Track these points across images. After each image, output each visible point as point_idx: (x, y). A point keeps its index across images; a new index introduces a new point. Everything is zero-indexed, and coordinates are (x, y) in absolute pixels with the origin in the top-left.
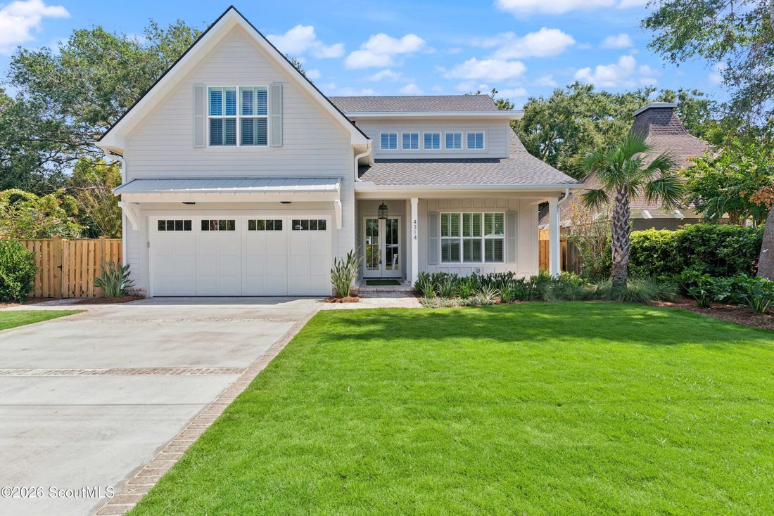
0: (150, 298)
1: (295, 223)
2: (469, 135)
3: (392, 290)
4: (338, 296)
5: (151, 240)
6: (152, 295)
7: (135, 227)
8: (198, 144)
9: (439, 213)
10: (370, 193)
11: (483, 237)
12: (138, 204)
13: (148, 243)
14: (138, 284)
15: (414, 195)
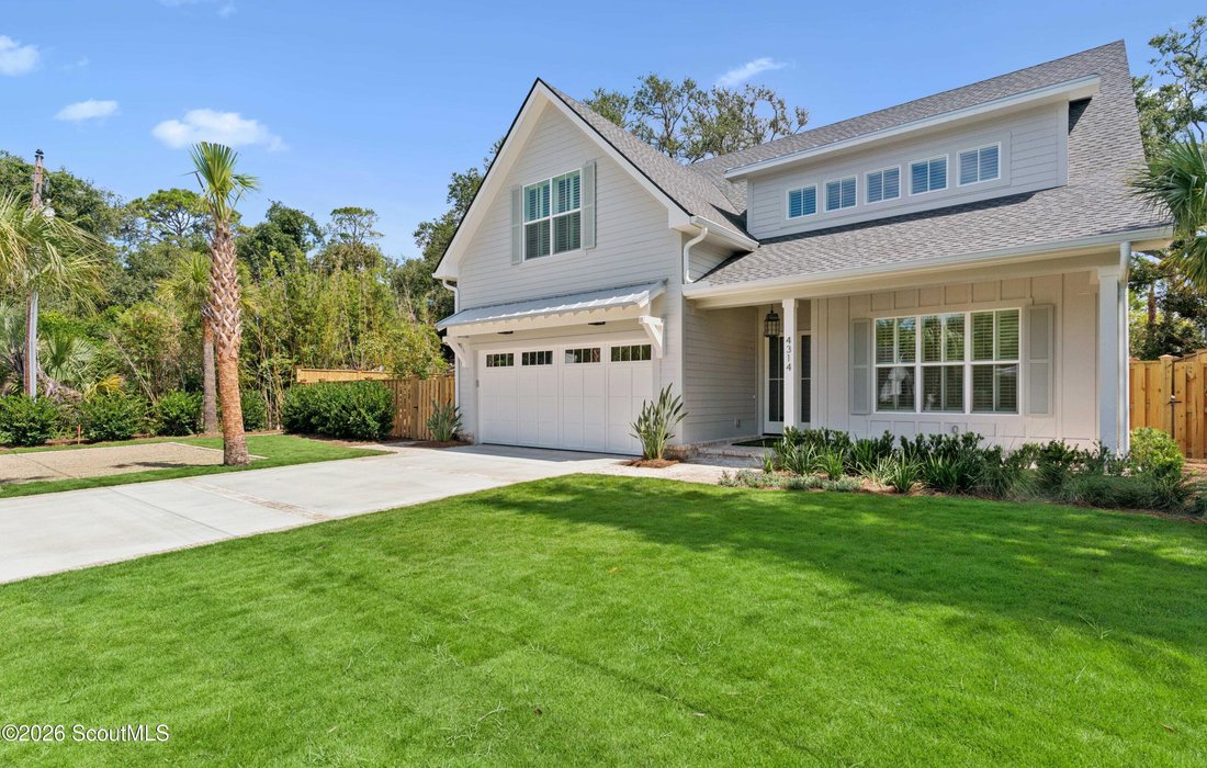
0: (478, 444)
1: (615, 351)
2: (964, 158)
3: (747, 454)
4: (647, 458)
5: (480, 380)
6: (481, 442)
7: (464, 365)
8: (515, 256)
9: (871, 320)
10: (714, 299)
11: (968, 363)
12: (467, 337)
13: (477, 382)
14: (467, 429)
15: (787, 294)
